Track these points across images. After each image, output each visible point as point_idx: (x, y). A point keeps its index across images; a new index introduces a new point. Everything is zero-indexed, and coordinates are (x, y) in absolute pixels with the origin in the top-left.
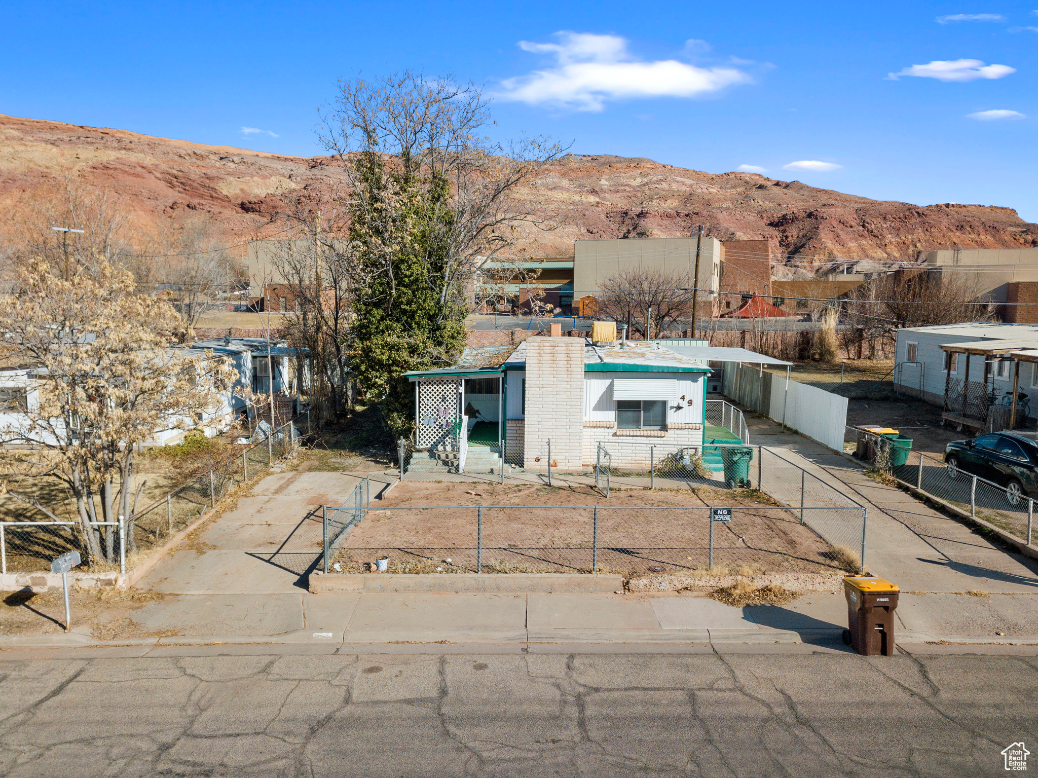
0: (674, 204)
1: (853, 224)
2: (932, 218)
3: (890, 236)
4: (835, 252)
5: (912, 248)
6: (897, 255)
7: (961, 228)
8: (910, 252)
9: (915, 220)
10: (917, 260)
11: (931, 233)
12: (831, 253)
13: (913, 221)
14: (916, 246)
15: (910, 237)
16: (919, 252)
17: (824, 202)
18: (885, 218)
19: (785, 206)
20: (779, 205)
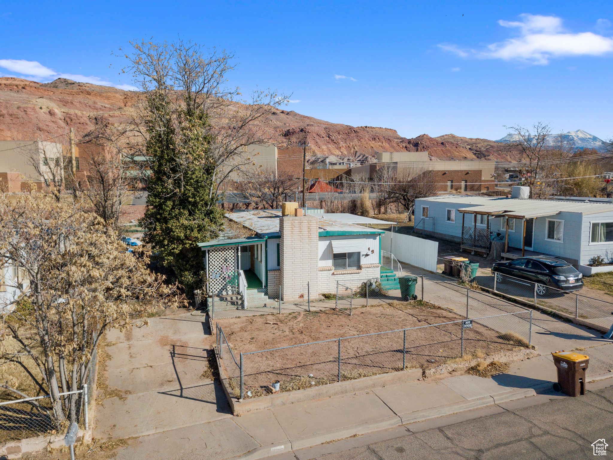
0: (226, 121)
1: (324, 136)
2: (361, 133)
3: (342, 143)
4: (316, 151)
5: (353, 150)
6: (346, 153)
7: (374, 139)
8: (352, 151)
9: (353, 135)
10: (355, 156)
11: (361, 141)
12: (314, 152)
13: (352, 135)
14: (354, 149)
15: (351, 143)
16: (356, 152)
17: (308, 123)
18: (339, 133)
19: (288, 125)
20: (285, 124)
